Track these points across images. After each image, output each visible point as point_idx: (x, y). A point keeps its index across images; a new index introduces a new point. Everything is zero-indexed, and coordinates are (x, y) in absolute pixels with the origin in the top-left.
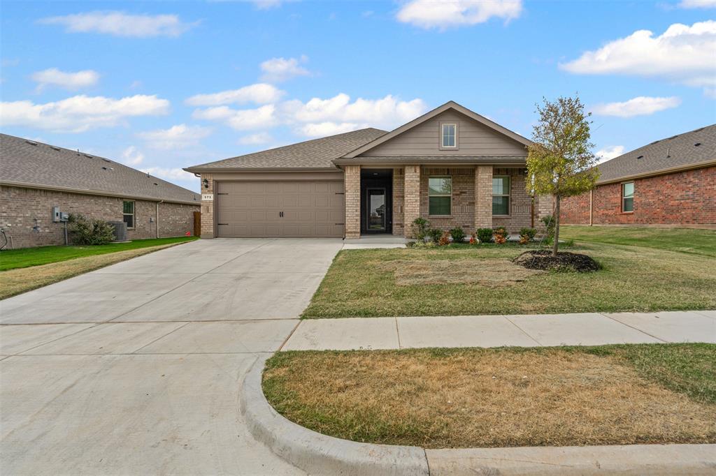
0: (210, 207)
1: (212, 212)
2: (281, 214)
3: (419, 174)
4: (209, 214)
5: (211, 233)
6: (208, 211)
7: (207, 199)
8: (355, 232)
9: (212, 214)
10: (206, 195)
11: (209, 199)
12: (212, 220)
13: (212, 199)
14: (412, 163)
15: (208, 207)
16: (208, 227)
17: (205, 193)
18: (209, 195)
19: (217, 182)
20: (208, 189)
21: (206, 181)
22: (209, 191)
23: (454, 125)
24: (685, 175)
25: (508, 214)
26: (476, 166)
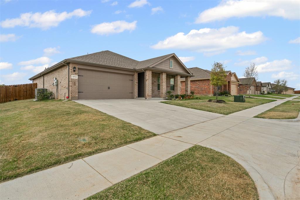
0: (76, 83)
1: (77, 85)
2: (109, 88)
3: (166, 76)
4: (75, 86)
5: (77, 96)
6: (75, 85)
7: (74, 78)
8: (150, 96)
9: (77, 86)
10: (74, 76)
11: (75, 78)
12: (77, 90)
13: (77, 78)
14: (164, 72)
15: (75, 82)
16: (75, 93)
17: (73, 74)
18: (75, 76)
19: (79, 69)
20: (75, 72)
21: (75, 68)
22: (75, 73)
23: (172, 61)
24: (196, 82)
25: (174, 90)
26: (178, 75)
